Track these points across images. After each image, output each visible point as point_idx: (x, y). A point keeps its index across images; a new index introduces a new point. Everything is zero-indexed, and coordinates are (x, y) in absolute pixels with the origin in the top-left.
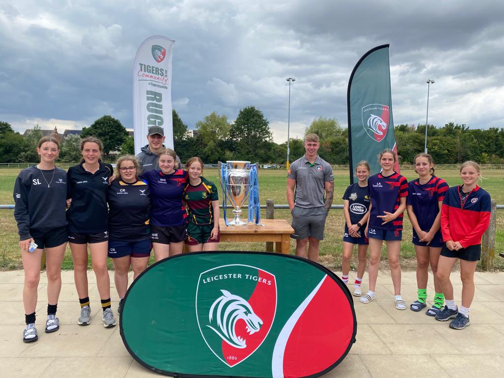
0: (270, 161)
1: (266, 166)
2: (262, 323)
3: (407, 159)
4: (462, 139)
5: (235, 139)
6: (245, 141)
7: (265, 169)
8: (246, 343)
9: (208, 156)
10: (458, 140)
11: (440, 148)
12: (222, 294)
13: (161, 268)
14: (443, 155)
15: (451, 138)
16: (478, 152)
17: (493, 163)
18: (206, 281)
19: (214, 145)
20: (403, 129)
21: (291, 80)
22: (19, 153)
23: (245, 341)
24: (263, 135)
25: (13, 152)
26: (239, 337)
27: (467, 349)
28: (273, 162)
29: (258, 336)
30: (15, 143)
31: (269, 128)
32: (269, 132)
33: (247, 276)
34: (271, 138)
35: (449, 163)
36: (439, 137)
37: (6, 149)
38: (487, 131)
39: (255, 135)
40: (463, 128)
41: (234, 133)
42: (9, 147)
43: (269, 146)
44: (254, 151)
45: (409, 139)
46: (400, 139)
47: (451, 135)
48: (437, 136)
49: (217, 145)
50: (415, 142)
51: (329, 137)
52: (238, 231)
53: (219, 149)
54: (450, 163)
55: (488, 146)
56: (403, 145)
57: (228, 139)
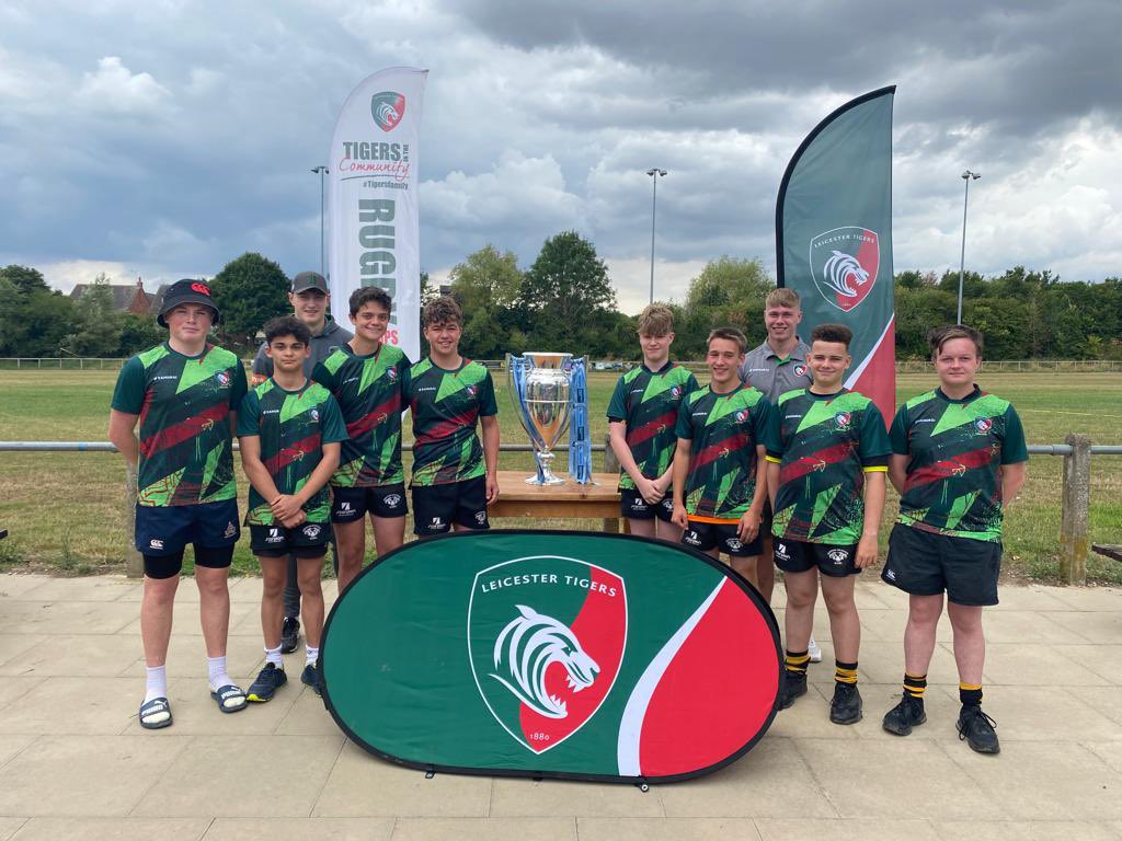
0: (610, 355)
1: (600, 366)
2: (597, 670)
3: (918, 348)
4: (1042, 304)
5: (532, 305)
6: (557, 309)
7: (599, 371)
8: (568, 709)
9: (474, 342)
10: (1033, 306)
11: (992, 323)
12: (519, 614)
13: (399, 562)
14: (997, 339)
15: (1017, 302)
16: (1078, 332)
17: (1112, 359)
18: (488, 587)
19: (488, 319)
20: (910, 281)
21: (658, 173)
22: (62, 335)
23: (564, 703)
24: (596, 295)
25: (49, 335)
26: (553, 697)
27: (1011, 731)
28: (616, 357)
29: (591, 695)
30: (53, 313)
31: (607, 281)
32: (608, 290)
33: (569, 578)
34: (612, 302)
35: (1011, 358)
36: (990, 300)
37: (33, 327)
38: (1100, 286)
39: (577, 295)
40: (1046, 279)
41: (530, 291)
42: (41, 323)
43: (611, 320)
44: (575, 330)
45: (923, 304)
46: (901, 303)
47: (1018, 295)
48: (986, 297)
49: (494, 319)
50: (935, 310)
51: (743, 300)
52: (547, 496)
53: (498, 328)
54: (1015, 358)
55: (1102, 319)
56: (908, 318)
57: (517, 305)
